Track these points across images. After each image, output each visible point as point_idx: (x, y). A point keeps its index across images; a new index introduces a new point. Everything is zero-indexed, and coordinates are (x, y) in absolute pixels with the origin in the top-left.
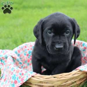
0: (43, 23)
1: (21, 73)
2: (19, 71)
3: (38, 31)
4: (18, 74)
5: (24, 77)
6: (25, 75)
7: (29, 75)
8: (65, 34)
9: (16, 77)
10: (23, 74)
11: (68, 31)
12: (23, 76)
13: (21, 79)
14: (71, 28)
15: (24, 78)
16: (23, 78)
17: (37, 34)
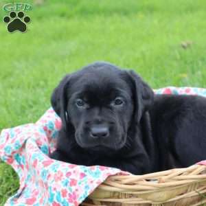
0: (68, 83)
1: (70, 181)
2: (62, 175)
3: (59, 100)
4: (59, 182)
5: (77, 190)
6: (80, 183)
7: (92, 182)
8: (112, 104)
9: (54, 192)
10: (73, 182)
11: (119, 98)
12: (73, 188)
13: (68, 197)
14: (126, 93)
15: (77, 193)
16: (74, 193)
17: (58, 106)
